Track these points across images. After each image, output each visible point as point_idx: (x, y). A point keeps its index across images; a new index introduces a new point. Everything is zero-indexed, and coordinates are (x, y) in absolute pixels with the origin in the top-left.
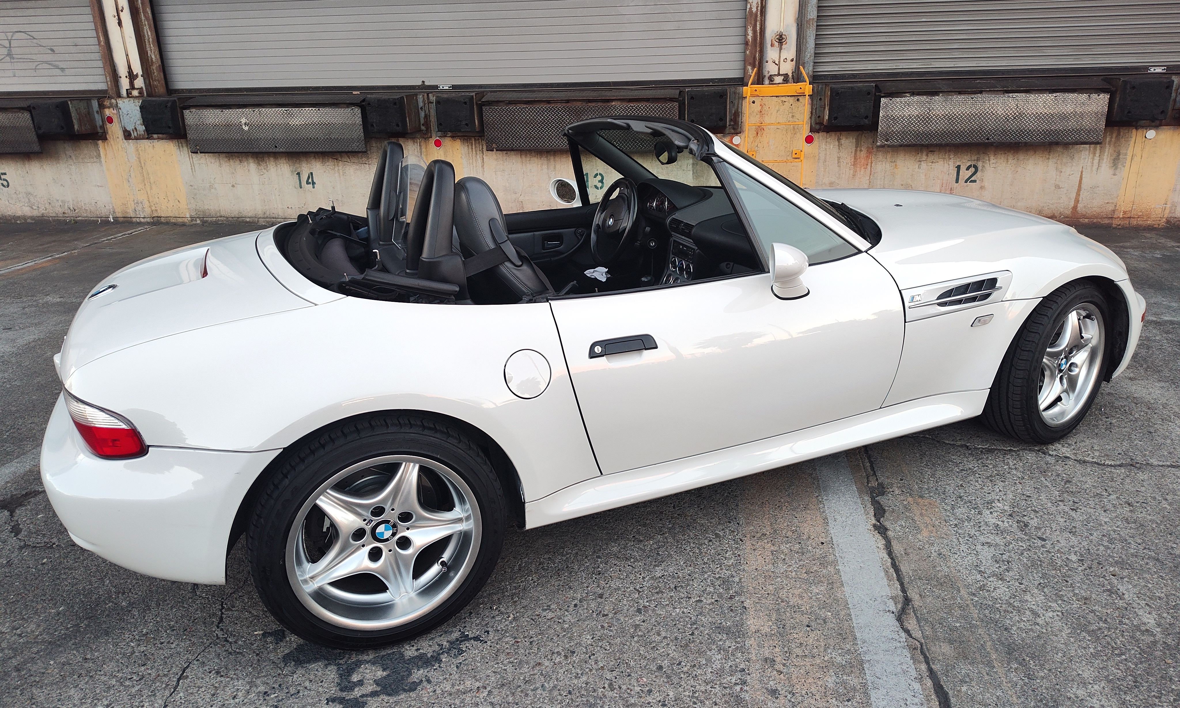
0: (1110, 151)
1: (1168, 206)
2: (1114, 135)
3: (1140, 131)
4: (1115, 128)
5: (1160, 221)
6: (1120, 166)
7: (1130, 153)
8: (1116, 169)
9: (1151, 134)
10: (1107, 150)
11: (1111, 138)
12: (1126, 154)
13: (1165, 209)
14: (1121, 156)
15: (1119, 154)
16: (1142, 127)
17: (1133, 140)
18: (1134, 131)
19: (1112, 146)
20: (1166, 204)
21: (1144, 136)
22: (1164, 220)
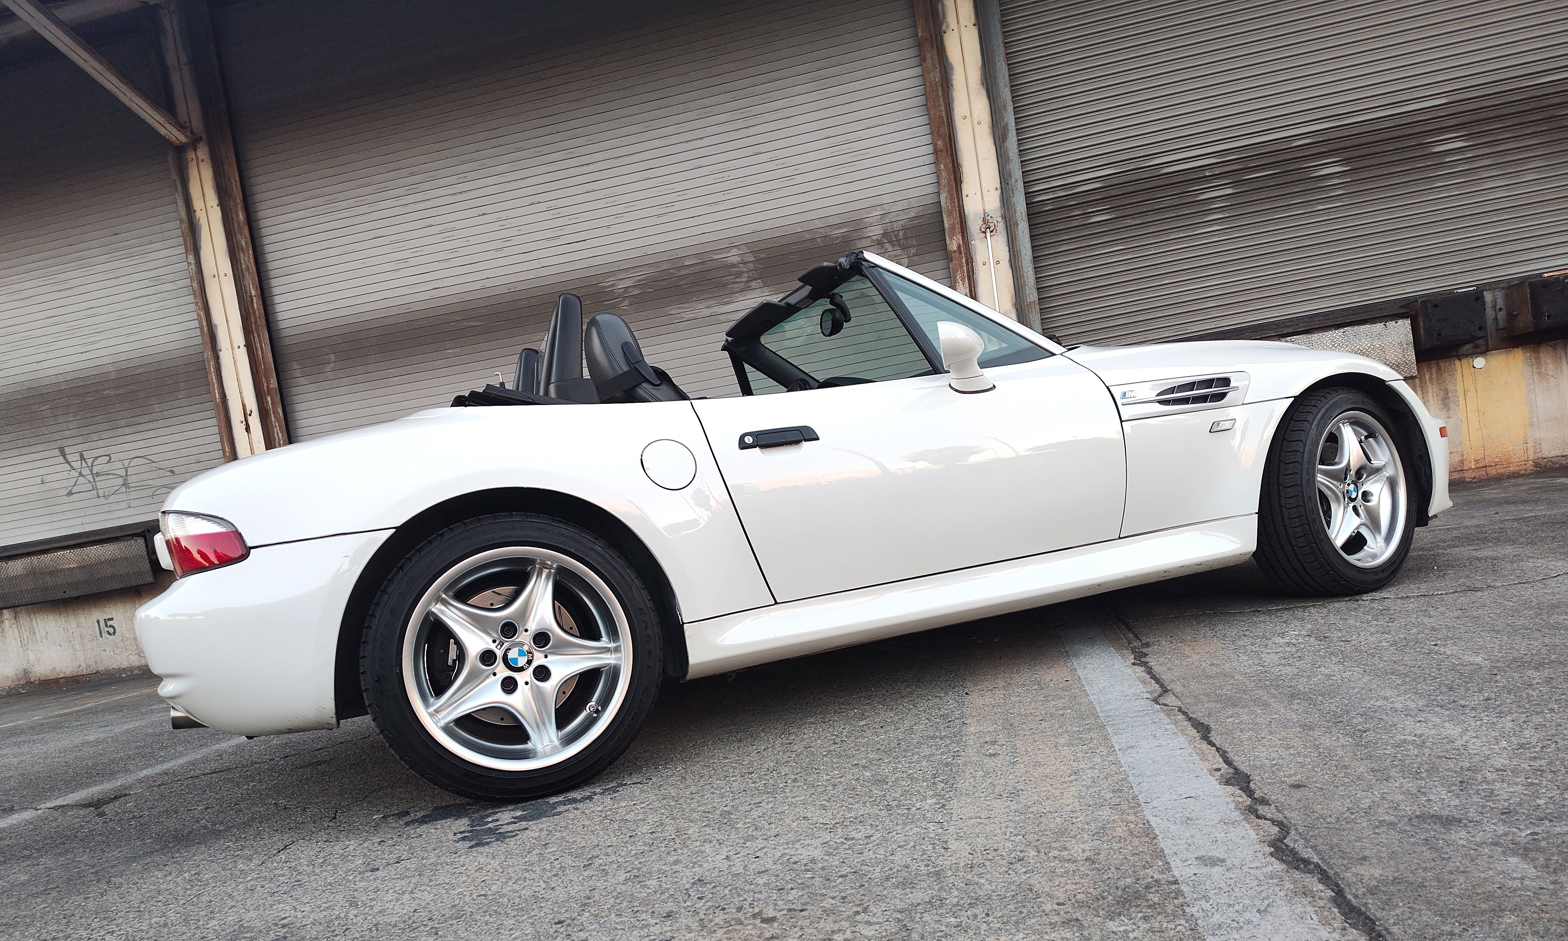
0: (1435, 390)
1: (1530, 445)
2: (1434, 371)
3: (1464, 361)
4: (1432, 362)
5: (1525, 465)
6: (1452, 406)
7: (1460, 389)
8: (1449, 410)
9: (1479, 362)
10: (1430, 390)
11: (1431, 374)
12: (1456, 391)
13: (1527, 449)
14: (1450, 394)
15: (1447, 392)
16: (1467, 356)
17: (1459, 371)
18: (1457, 362)
19: (1435, 383)
20: (1527, 443)
21: (1471, 366)
22: (1531, 462)
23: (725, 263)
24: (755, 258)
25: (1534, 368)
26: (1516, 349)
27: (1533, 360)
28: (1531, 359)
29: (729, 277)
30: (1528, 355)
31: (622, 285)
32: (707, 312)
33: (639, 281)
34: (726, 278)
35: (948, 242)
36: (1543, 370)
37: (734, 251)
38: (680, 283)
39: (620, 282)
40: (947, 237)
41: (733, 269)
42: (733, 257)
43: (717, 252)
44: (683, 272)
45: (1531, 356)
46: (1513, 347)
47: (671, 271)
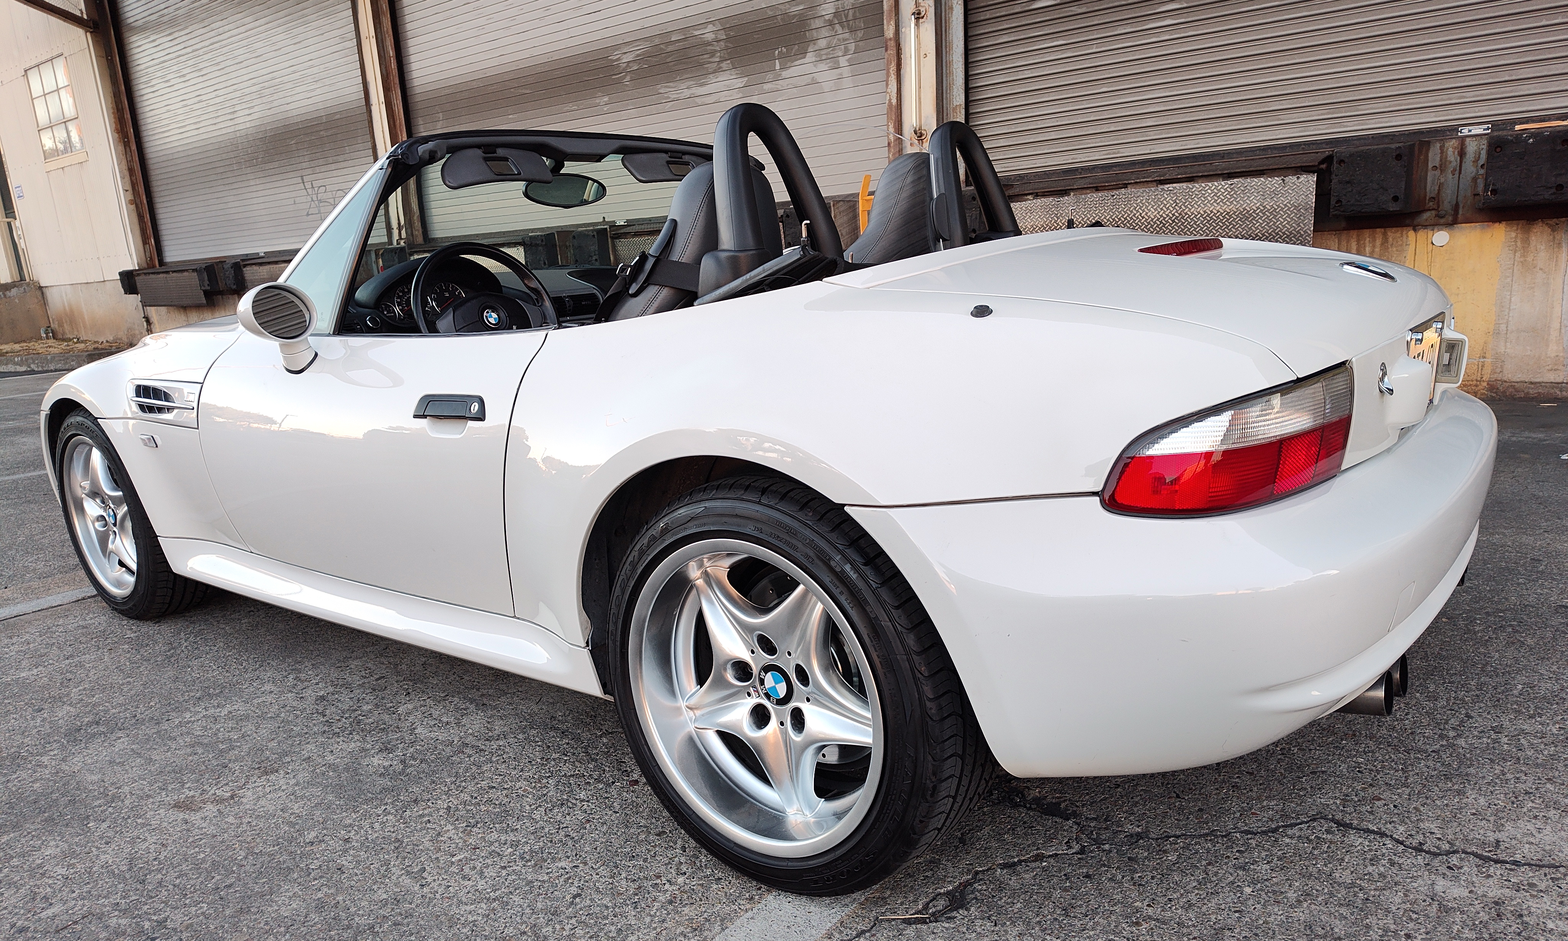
1: (1488, 361)
2: (1378, 242)
3: (1422, 234)
4: (1378, 230)
5: (1476, 386)
9: (1441, 237)
11: (1374, 246)
13: (1483, 366)
16: (1425, 227)
17: (1411, 248)
18: (1411, 233)
20: (1484, 357)
21: (1430, 241)
22: (1485, 384)
23: (703, 40)
24: (726, 35)
25: (1518, 254)
26: (1497, 225)
27: (1519, 244)
28: (1516, 241)
29: (705, 56)
30: (1513, 235)
31: (626, 59)
32: (687, 93)
33: (638, 55)
34: (701, 57)
35: (885, 27)
36: (1530, 259)
37: (710, 28)
38: (668, 60)
39: (624, 56)
40: (885, 22)
41: (709, 48)
42: (709, 34)
43: (696, 27)
44: (671, 48)
45: (1516, 237)
46: (1494, 222)
47: (662, 46)
